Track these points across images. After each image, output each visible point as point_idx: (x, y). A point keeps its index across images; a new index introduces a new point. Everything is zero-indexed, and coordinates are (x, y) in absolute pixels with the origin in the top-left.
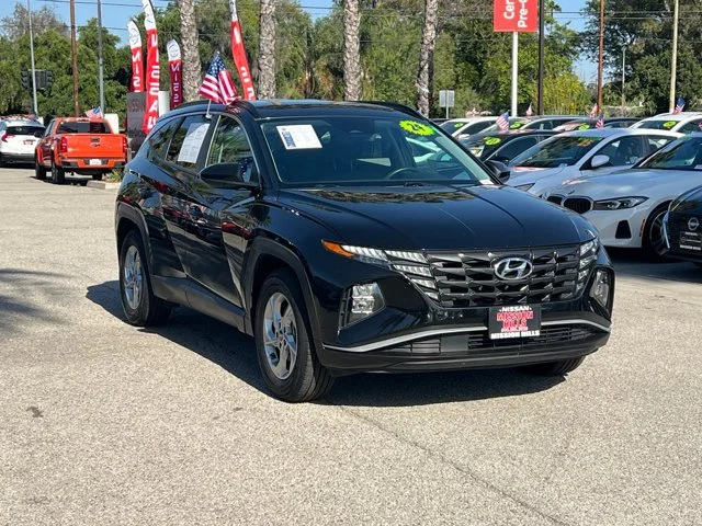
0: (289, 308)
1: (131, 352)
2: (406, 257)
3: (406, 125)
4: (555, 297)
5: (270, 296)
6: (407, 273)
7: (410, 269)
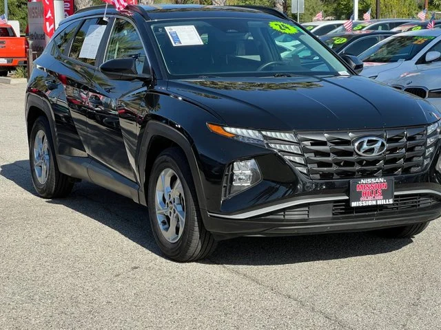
0: (178, 181)
1: (41, 219)
2: (279, 137)
3: (275, 25)
4: (406, 170)
5: (161, 171)
6: (280, 151)
7: (283, 147)
